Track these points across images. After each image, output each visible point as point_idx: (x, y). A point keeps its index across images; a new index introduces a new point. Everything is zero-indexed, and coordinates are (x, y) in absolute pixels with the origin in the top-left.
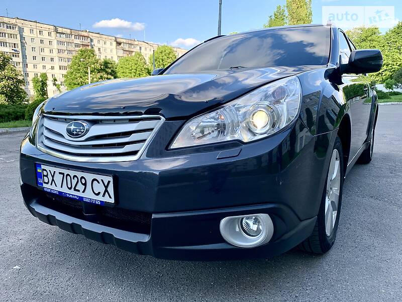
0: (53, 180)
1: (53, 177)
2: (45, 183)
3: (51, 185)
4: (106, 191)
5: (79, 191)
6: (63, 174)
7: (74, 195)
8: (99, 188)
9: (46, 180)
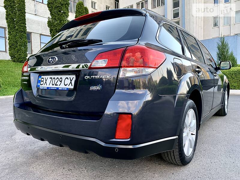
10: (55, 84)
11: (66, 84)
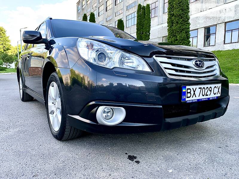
0: (194, 94)
1: (194, 92)
2: (188, 97)
3: (192, 97)
4: (219, 91)
5: (208, 95)
6: (201, 88)
7: (206, 98)
8: (216, 90)
9: (189, 95)
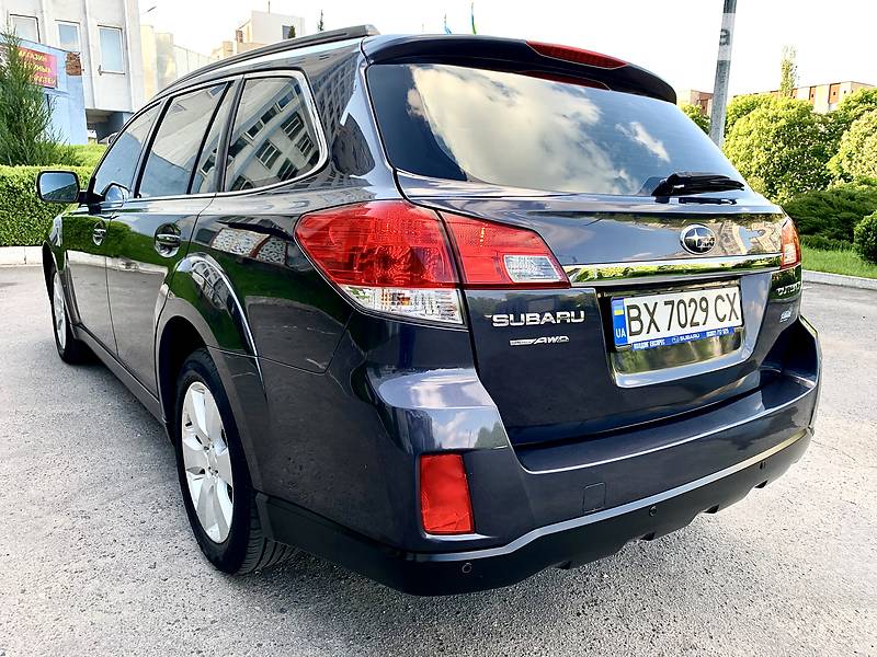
10: (689, 321)
11: (721, 317)
